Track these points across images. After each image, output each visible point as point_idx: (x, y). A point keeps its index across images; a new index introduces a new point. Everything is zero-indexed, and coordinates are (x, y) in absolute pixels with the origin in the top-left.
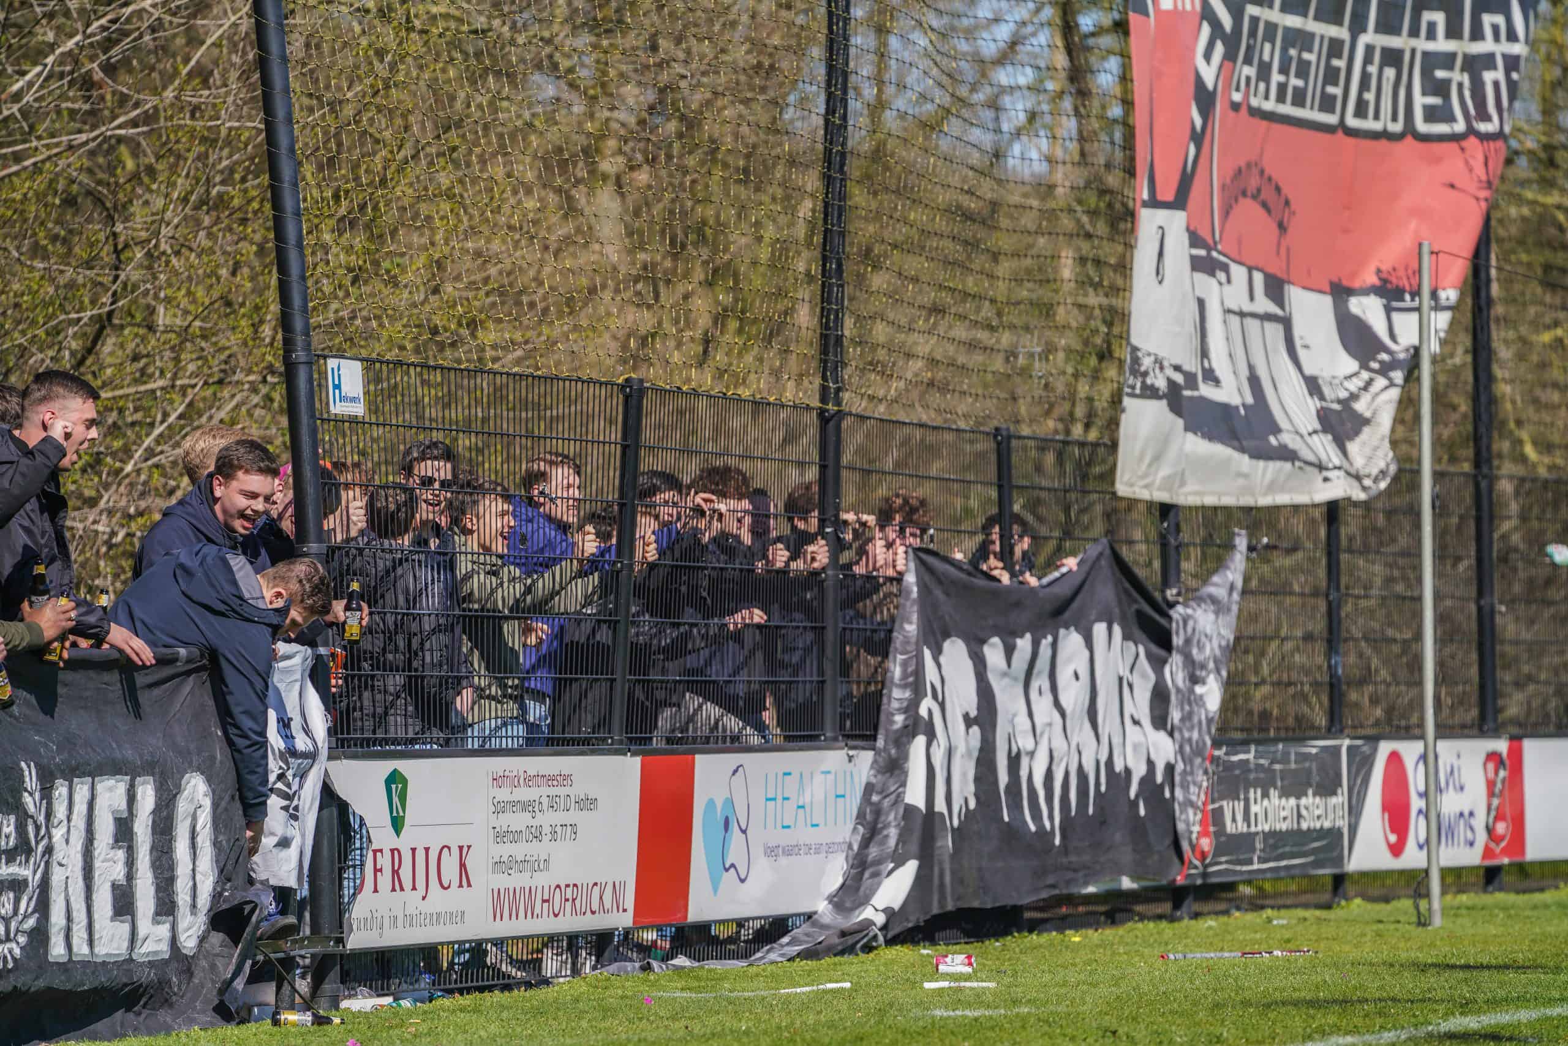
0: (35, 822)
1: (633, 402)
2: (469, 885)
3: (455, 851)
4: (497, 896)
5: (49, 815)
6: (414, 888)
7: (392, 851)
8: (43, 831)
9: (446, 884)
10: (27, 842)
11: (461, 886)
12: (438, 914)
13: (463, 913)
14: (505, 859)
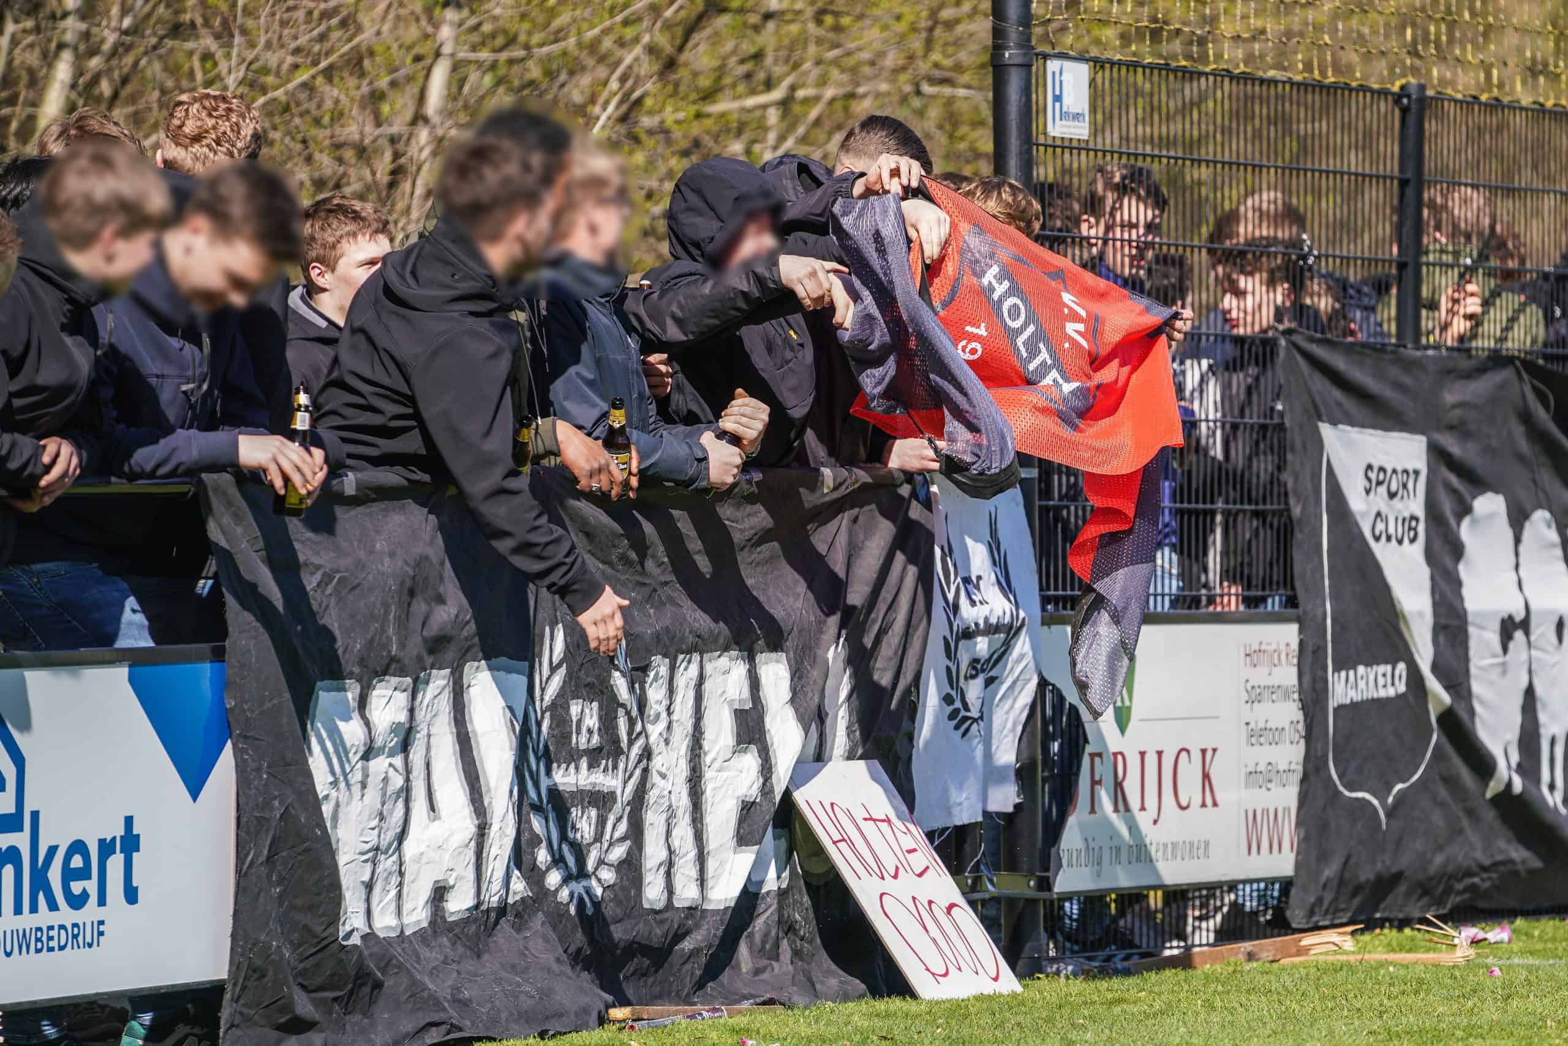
0: (628, 713)
1: (1412, 118)
2: (1215, 804)
3: (1196, 756)
4: (1253, 819)
5: (642, 704)
6: (1143, 808)
7: (1115, 754)
8: (638, 727)
9: (1184, 803)
10: (616, 741)
11: (1204, 805)
12: (1175, 845)
13: (1207, 843)
14: (1262, 767)
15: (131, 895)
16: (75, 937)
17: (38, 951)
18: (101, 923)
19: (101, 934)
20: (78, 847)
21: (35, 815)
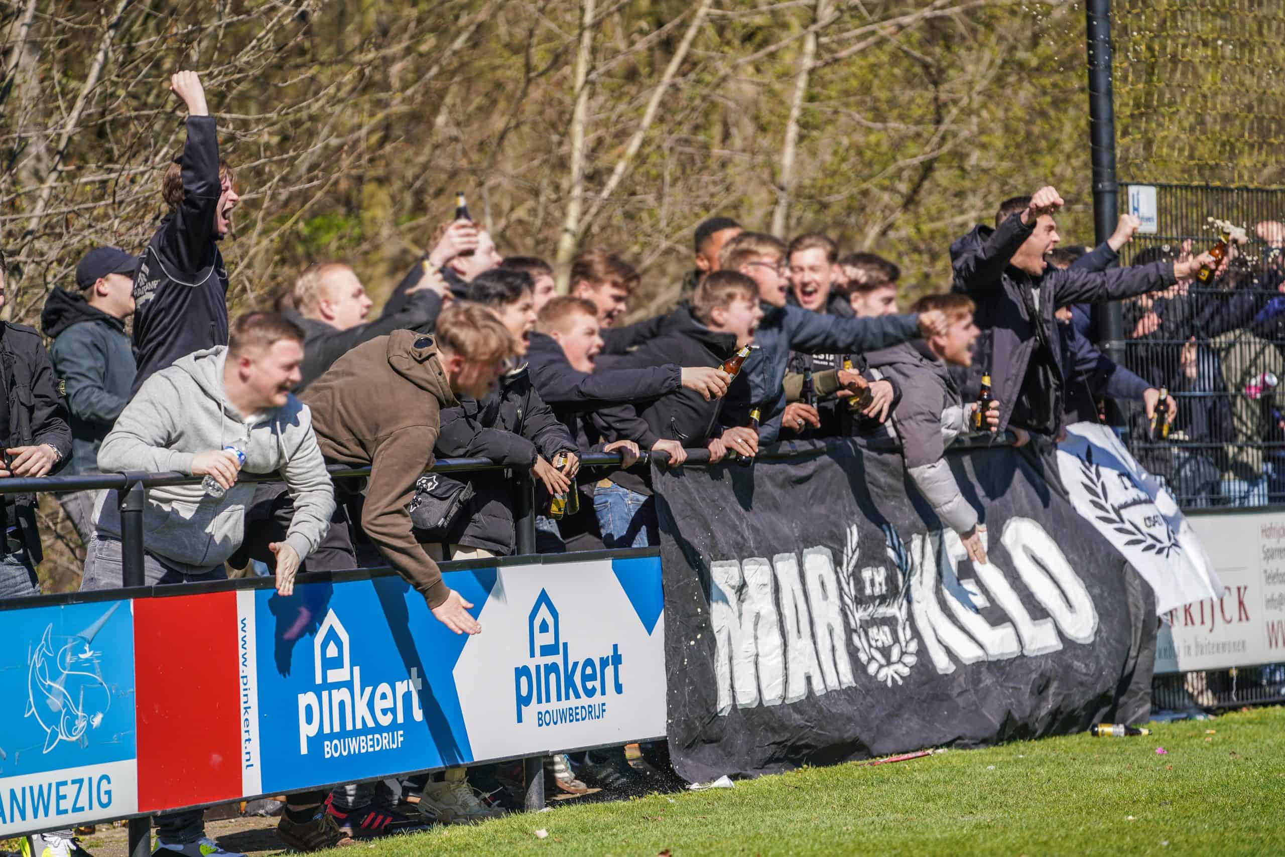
2: (1247, 618)
3: (1234, 591)
4: (1272, 627)
6: (1203, 622)
9: (1228, 618)
10: (897, 588)
11: (1240, 619)
12: (1224, 645)
13: (1244, 643)
14: (1276, 596)
15: (619, 689)
16: (590, 712)
17: (571, 721)
18: (604, 704)
19: (604, 711)
20: (589, 662)
21: (565, 645)
